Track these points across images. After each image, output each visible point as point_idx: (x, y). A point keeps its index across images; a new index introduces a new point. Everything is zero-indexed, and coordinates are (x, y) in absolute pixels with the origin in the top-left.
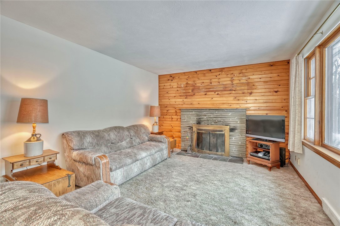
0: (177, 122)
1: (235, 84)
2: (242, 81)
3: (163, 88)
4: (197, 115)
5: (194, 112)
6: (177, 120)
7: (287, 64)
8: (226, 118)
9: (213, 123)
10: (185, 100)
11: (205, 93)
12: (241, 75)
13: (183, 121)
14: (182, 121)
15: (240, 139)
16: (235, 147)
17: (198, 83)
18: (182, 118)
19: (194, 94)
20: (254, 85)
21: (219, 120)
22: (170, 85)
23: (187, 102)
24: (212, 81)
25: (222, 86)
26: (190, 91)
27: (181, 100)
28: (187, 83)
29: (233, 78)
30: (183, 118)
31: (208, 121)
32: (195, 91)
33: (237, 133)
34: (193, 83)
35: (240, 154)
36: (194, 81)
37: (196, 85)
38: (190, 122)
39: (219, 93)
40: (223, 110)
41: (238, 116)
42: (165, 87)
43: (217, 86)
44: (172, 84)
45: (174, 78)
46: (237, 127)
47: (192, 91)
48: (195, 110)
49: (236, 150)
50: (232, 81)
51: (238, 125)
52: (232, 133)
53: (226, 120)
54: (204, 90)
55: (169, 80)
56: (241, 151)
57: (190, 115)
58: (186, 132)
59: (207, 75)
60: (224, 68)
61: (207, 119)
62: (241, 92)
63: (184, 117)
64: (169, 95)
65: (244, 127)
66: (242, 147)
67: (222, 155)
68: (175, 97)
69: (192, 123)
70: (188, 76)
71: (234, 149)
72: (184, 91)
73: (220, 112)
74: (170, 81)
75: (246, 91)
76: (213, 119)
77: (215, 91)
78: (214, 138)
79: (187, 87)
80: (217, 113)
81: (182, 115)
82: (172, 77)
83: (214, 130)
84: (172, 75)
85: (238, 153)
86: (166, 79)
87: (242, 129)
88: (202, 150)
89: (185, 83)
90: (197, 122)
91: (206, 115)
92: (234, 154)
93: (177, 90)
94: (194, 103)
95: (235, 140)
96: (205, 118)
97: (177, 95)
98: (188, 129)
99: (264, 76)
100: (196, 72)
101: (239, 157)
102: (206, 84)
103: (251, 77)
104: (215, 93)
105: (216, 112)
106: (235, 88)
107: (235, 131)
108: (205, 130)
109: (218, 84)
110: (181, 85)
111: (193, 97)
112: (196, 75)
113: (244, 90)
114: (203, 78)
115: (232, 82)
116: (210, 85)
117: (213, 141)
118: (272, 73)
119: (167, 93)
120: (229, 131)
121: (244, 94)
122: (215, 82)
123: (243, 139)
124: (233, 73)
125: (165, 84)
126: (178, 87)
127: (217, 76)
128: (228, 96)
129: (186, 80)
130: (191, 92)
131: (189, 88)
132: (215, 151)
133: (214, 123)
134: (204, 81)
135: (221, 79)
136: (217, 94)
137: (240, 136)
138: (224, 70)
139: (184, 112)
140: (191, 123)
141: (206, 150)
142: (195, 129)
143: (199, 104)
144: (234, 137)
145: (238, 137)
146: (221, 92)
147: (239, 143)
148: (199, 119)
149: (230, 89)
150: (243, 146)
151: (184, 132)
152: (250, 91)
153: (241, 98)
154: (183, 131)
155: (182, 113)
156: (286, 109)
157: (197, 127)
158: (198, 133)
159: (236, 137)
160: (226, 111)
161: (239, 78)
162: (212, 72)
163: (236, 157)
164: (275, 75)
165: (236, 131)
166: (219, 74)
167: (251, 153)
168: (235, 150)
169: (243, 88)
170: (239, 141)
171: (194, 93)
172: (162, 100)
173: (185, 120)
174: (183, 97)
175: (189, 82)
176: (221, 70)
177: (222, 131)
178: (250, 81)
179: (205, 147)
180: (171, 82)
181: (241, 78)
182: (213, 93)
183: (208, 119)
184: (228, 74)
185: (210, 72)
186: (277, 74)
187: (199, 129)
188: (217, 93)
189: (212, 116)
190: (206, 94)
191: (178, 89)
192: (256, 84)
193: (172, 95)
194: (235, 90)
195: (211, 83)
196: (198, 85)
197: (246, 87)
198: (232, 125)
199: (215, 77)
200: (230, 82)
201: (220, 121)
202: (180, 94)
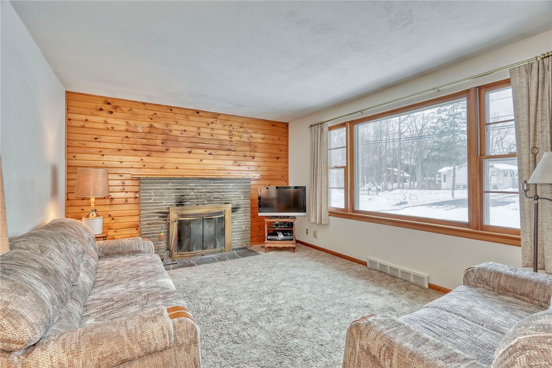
0: (127, 207)
1: (235, 142)
2: (243, 139)
3: (83, 127)
4: (178, 189)
5: (170, 184)
6: (127, 201)
7: (286, 127)
8: (225, 192)
9: (206, 202)
10: (146, 159)
11: (189, 150)
12: (242, 130)
13: (146, 201)
14: (143, 203)
15: (244, 222)
16: (238, 234)
17: (176, 130)
18: (143, 196)
19: (167, 150)
20: (256, 147)
21: (216, 195)
22: (105, 122)
23: (152, 164)
24: (200, 131)
25: (216, 142)
26: (159, 142)
27: (138, 159)
28: (151, 126)
29: (232, 132)
30: (146, 196)
31: (198, 199)
32: (169, 144)
33: (240, 213)
34: (165, 127)
35: (244, 243)
36: (167, 125)
37: (170, 133)
38: (162, 203)
39: (213, 152)
40: (221, 179)
41: (242, 188)
42: (87, 125)
43: (210, 140)
44: (111, 120)
45: (116, 107)
46: (240, 205)
47: (163, 143)
48: (173, 179)
49: (239, 238)
50: (231, 135)
51: (242, 202)
52: (234, 215)
53: (226, 195)
54: (186, 144)
55: (101, 109)
56: (246, 238)
57: (163, 189)
58: (154, 223)
59: (192, 118)
60: (219, 115)
61: (195, 195)
62: (241, 154)
63: (147, 194)
64: (102, 145)
65: (248, 204)
66: (246, 232)
67: (221, 251)
68: (120, 150)
69: (166, 205)
70: (154, 112)
71: (236, 238)
72: (144, 141)
73: (217, 183)
74: (104, 114)
75: (248, 154)
76: (206, 195)
77: (206, 149)
78: (210, 227)
79: (150, 133)
80: (212, 186)
81: (143, 190)
82: (111, 105)
83: (210, 214)
84: (110, 101)
85: (241, 242)
86: (92, 105)
87: (246, 207)
88: (190, 251)
89: (146, 124)
90: (177, 202)
91: (194, 189)
92: (237, 245)
93: (127, 137)
94: (168, 166)
95: (238, 225)
96: (193, 193)
97: (127, 147)
98: (156, 218)
99: (266, 136)
100: (171, 109)
101: (243, 248)
102: (190, 134)
103: (254, 135)
104: (206, 151)
105: (210, 183)
106: (234, 147)
107: (238, 211)
108: (194, 215)
109: (211, 137)
110: (136, 126)
111: (166, 155)
112: (170, 114)
113: (245, 151)
114: (184, 122)
115: (231, 138)
116: (198, 136)
117: (209, 232)
118: (273, 135)
119: (96, 139)
120: (231, 212)
121: (246, 158)
122: (205, 132)
123: (247, 221)
124: (231, 125)
125: (90, 118)
126: (127, 131)
127: (208, 125)
128: (226, 158)
129: (149, 120)
130: (161, 145)
131: (156, 137)
132: (212, 247)
133: (208, 201)
134: (186, 128)
135: (215, 130)
136: (210, 154)
137: (244, 217)
138: (219, 117)
139: (147, 183)
140: (164, 205)
141: (197, 249)
142: (173, 216)
143: (177, 168)
144: (236, 220)
145: (242, 219)
146: (215, 151)
147: (242, 228)
148: (182, 196)
149: (228, 147)
150: (248, 230)
151: (148, 224)
152: (252, 154)
153: (242, 163)
154: (144, 223)
155: (143, 186)
156: (286, 179)
157: (179, 212)
158: (180, 223)
159: (238, 219)
160: (225, 181)
161: (240, 134)
162: (200, 116)
163: (240, 249)
164: (277, 138)
165: (240, 211)
166: (211, 122)
167: (268, 237)
168: (238, 240)
169: (244, 148)
170: (243, 225)
171: (167, 148)
172: (79, 156)
173: (151, 199)
174: (140, 153)
175: (155, 125)
176: (216, 116)
177: (221, 213)
178: (252, 140)
179: (195, 245)
180: (109, 115)
181: (242, 134)
182: (202, 151)
183: (198, 195)
184: (225, 124)
185: (197, 115)
186: (277, 137)
187: (182, 216)
188: (209, 152)
189: (204, 191)
190: (190, 152)
191: (129, 135)
192: (259, 146)
193: (109, 146)
194: (234, 150)
195: (199, 134)
196: (174, 133)
197: (248, 148)
198: (235, 202)
199: (205, 125)
200: (227, 138)
201: (217, 198)
202: (135, 147)
